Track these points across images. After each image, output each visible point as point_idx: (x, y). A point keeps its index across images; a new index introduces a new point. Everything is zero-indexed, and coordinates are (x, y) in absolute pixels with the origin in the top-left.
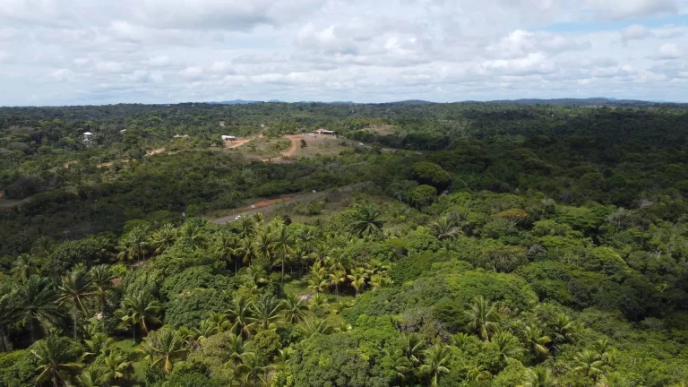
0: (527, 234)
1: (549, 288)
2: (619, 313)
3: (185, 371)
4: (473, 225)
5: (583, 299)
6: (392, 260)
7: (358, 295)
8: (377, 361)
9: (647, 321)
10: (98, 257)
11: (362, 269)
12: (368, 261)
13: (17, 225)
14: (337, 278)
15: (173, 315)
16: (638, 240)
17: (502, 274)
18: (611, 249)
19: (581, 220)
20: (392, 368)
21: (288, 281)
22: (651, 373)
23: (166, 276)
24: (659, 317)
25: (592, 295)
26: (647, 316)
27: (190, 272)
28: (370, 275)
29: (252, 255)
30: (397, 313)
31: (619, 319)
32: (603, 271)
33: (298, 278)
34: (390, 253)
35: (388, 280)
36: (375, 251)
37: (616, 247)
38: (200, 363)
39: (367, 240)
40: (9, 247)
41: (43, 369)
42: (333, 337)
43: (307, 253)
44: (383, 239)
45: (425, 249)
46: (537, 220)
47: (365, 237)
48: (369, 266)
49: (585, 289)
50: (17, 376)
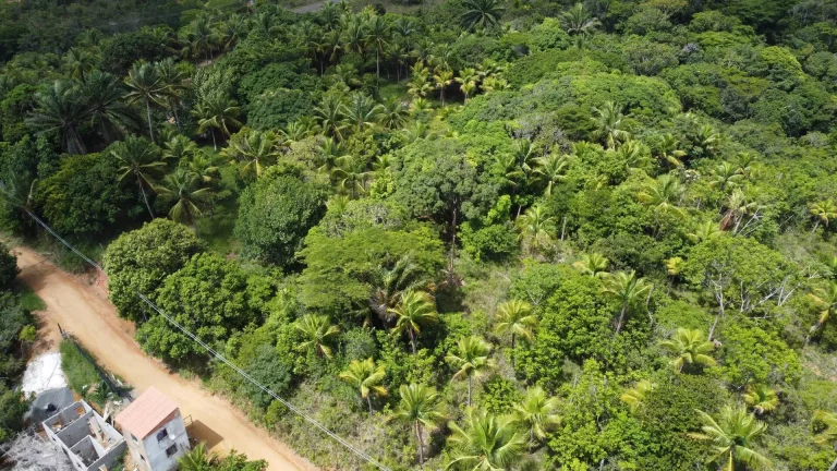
0: (682, 29)
1: (697, 95)
2: (778, 125)
3: (277, 174)
4: (616, 18)
5: (737, 110)
6: (509, 60)
7: (467, 101)
8: (486, 167)
9: (811, 136)
10: (159, 53)
11: (473, 70)
12: (481, 61)
13: (51, 16)
14: (443, 81)
15: (256, 118)
16: (824, 38)
17: (643, 77)
18: (786, 49)
19: (756, 11)
20: (502, 175)
21: (385, 84)
22: (797, 190)
23: (242, 74)
24: (825, 131)
25: (750, 105)
26: (812, 130)
27: (271, 69)
28: (482, 77)
29: (340, 53)
30: (512, 118)
31: (776, 133)
32: (770, 77)
33: (395, 81)
34: (508, 51)
35: (503, 82)
36: (488, 48)
37: (794, 47)
38: (292, 167)
39: (481, 35)
40: (49, 43)
41: (126, 170)
42: (437, 144)
43: (406, 51)
44: (500, 34)
45: (552, 47)
46: (699, 10)
47: (478, 31)
48: (481, 67)
49: (743, 98)
50: (100, 178)
